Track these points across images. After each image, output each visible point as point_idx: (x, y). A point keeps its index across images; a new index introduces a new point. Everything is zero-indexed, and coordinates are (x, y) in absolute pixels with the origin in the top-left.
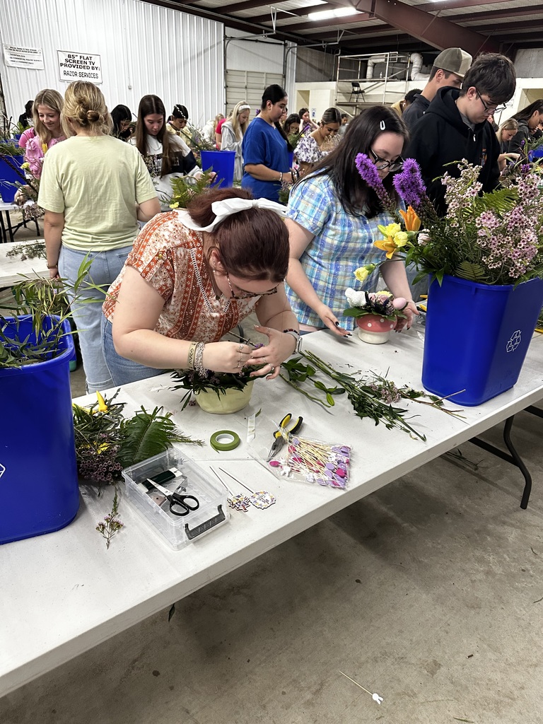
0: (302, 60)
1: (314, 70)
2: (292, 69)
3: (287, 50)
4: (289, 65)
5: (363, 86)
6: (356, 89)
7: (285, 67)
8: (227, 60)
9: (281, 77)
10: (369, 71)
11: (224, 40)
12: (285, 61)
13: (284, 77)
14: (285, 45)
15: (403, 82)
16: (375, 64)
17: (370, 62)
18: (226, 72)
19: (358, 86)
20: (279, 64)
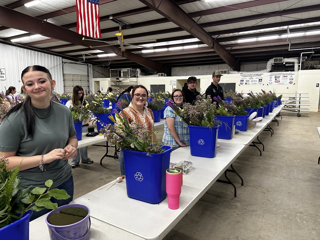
0: (95, 70)
1: (100, 74)
2: (91, 73)
3: (88, 67)
4: (90, 72)
5: (121, 79)
6: (118, 80)
7: (88, 72)
8: (64, 70)
9: (87, 76)
10: (122, 74)
11: (62, 63)
12: (88, 71)
13: (88, 76)
14: (87, 65)
15: (135, 78)
16: (124, 72)
17: (122, 71)
18: (64, 75)
19: (119, 79)
20: (86, 72)
